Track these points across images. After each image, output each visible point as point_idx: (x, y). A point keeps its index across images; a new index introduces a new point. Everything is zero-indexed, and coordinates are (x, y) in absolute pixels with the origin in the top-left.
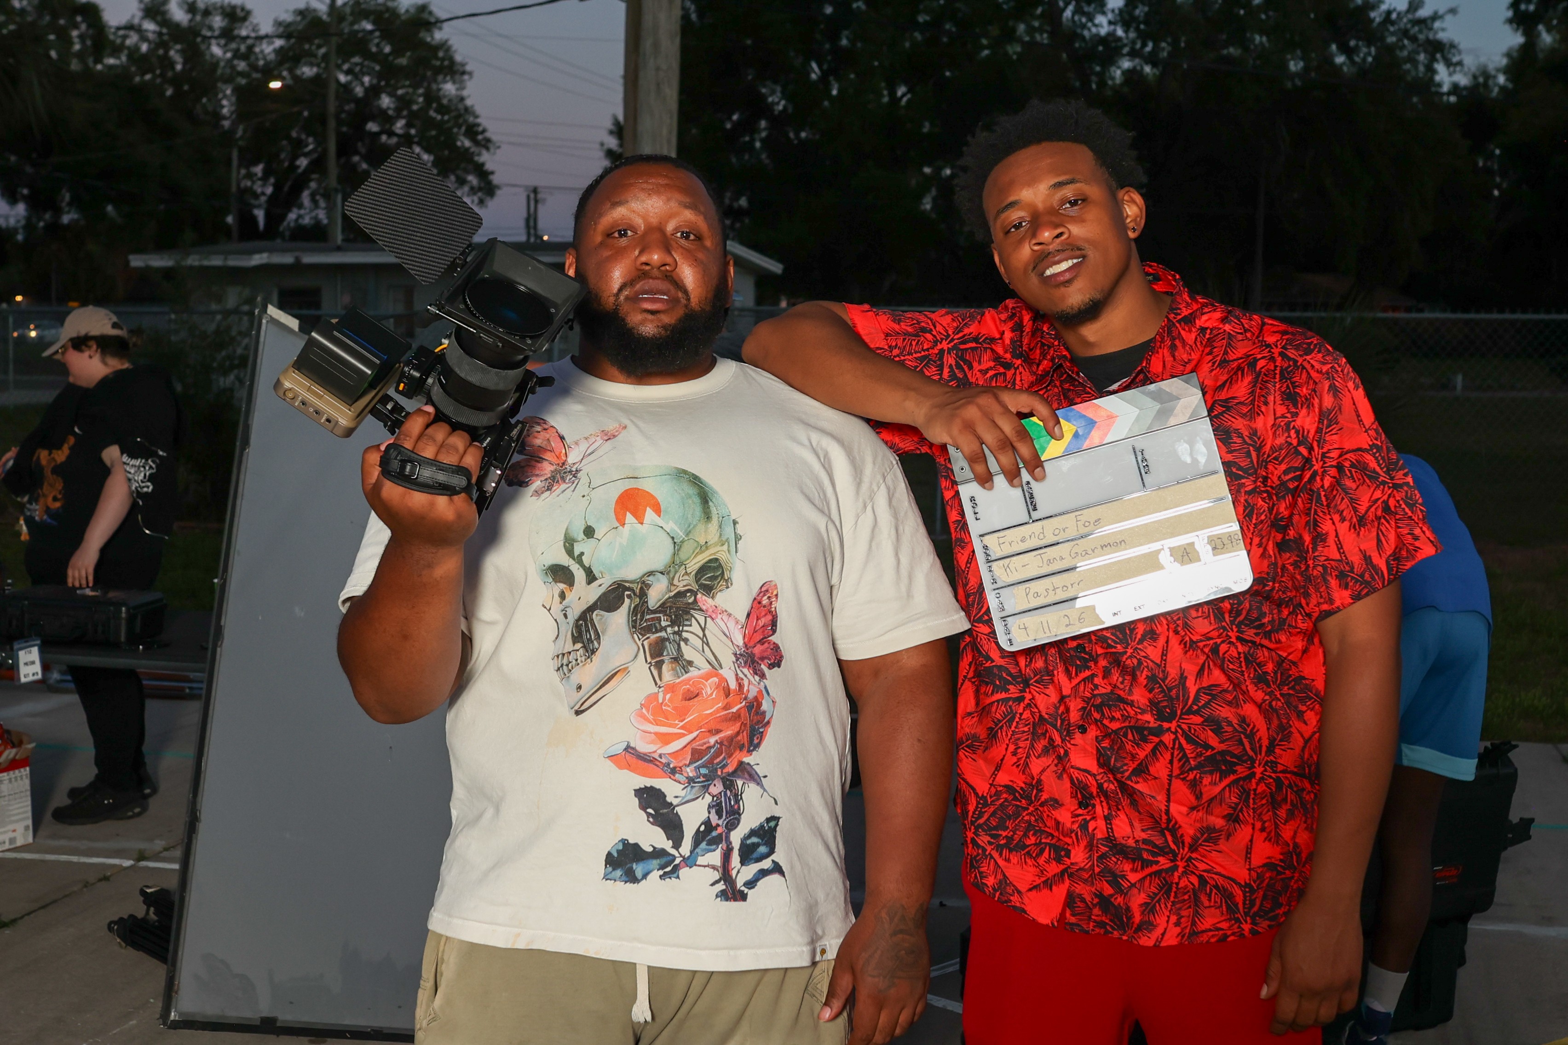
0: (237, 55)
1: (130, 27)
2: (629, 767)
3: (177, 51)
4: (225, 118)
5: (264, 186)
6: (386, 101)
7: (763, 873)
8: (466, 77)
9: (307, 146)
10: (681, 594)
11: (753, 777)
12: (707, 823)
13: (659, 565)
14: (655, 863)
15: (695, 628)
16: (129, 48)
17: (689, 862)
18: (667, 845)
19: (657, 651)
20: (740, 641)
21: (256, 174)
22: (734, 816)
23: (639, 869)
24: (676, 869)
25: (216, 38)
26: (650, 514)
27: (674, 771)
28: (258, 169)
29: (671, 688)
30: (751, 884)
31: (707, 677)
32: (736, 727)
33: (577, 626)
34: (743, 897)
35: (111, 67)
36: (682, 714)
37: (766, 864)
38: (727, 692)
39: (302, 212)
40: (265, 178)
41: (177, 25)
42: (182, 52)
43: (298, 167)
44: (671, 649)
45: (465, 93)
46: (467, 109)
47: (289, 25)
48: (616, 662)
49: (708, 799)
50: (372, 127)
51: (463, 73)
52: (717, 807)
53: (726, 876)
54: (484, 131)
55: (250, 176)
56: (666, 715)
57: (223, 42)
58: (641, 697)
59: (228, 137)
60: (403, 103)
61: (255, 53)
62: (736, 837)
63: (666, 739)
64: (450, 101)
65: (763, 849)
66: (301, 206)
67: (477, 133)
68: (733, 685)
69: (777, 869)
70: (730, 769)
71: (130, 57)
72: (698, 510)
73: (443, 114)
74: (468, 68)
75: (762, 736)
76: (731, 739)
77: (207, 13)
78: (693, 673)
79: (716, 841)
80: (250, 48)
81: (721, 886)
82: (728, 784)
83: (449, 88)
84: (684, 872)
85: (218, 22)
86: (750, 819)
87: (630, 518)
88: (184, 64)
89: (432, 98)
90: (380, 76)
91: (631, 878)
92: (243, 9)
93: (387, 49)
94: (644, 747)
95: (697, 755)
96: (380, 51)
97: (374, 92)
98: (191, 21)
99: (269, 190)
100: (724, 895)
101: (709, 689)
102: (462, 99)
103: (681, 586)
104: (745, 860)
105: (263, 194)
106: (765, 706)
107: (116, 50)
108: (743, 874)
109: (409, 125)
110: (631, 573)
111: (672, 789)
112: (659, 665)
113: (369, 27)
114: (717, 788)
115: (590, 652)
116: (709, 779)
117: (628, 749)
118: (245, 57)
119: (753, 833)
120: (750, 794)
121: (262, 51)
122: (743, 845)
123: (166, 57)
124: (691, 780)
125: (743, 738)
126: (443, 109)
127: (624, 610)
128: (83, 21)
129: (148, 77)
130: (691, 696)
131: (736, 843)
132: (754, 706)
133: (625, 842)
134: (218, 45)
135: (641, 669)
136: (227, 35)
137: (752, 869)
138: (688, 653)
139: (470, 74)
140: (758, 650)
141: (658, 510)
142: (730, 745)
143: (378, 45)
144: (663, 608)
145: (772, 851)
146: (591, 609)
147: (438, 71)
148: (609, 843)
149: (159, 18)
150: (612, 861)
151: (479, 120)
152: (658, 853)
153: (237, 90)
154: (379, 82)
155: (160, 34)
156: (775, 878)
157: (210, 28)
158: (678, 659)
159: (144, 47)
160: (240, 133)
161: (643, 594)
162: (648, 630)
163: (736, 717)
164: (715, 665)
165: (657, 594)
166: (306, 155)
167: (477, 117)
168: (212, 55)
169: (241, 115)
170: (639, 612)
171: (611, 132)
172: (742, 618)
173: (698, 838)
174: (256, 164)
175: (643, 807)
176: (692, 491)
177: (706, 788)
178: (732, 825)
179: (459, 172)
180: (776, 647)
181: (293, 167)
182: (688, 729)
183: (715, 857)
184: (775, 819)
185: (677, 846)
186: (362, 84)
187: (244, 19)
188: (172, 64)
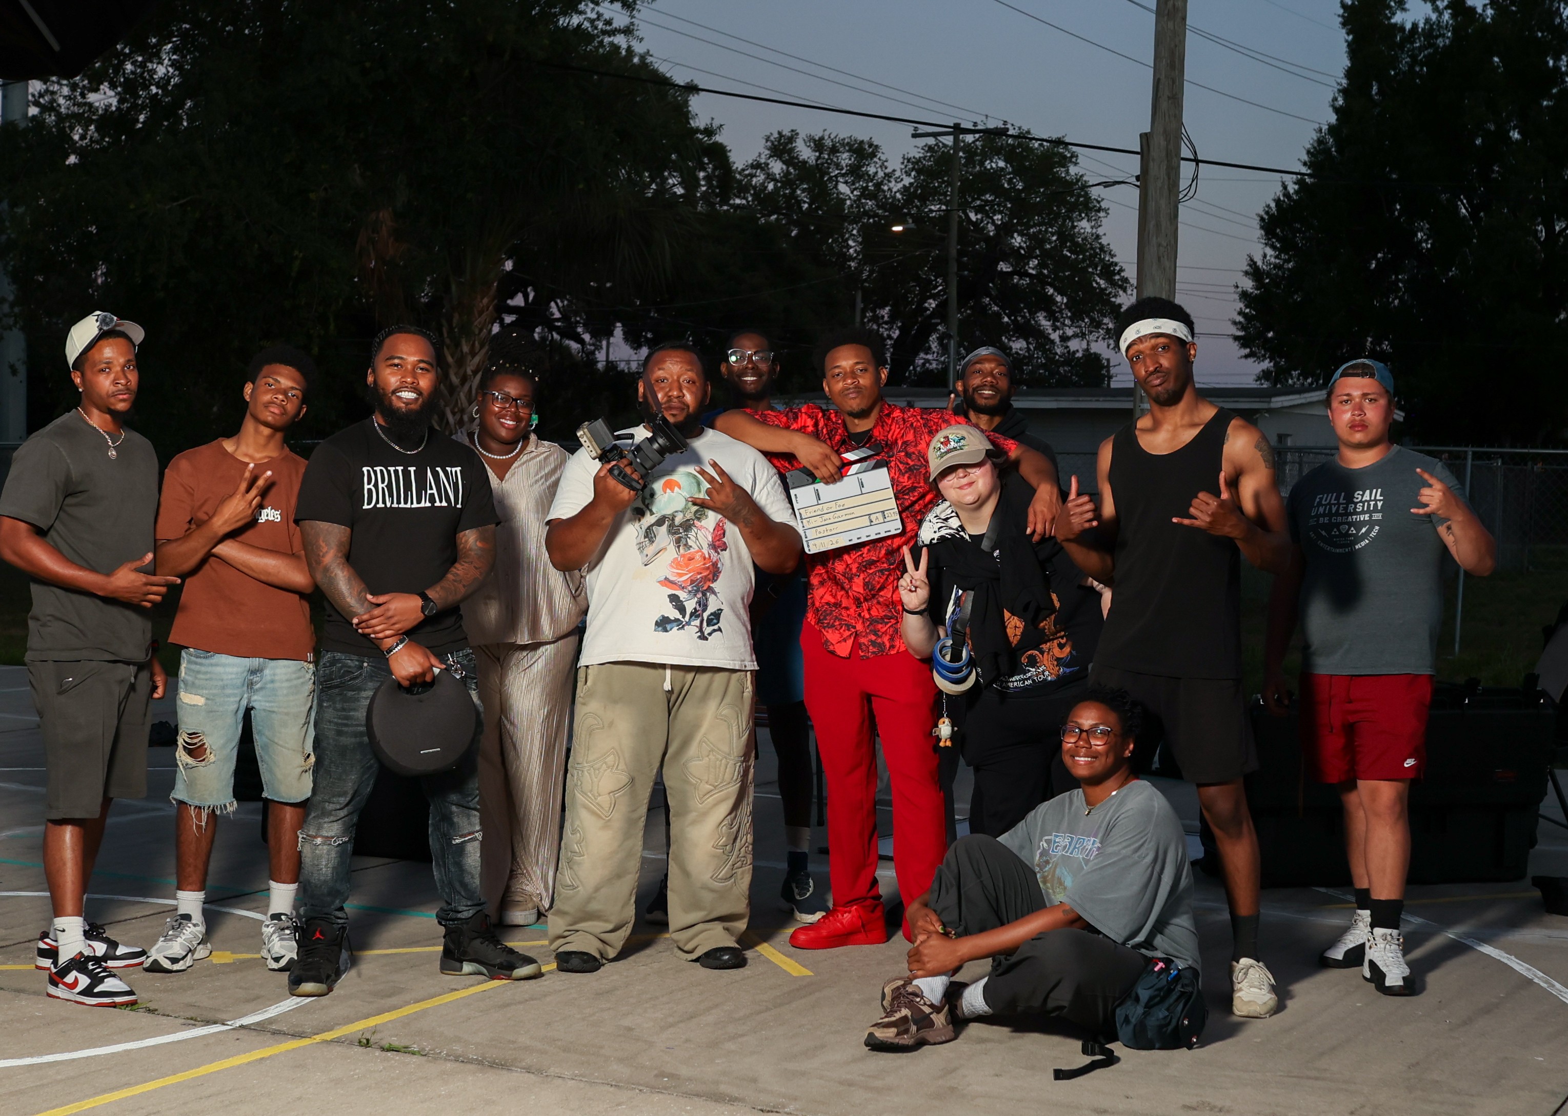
0: (865, 194)
1: (757, 166)
2: (666, 586)
3: (804, 191)
4: (851, 259)
5: (890, 329)
6: (1017, 240)
7: (714, 631)
8: (1102, 214)
9: (936, 287)
10: (688, 520)
11: (714, 593)
12: (695, 609)
13: (680, 509)
14: (675, 624)
15: (693, 533)
16: (755, 188)
17: (688, 623)
18: (680, 617)
19: (678, 541)
20: (710, 539)
21: (883, 317)
22: (705, 607)
23: (668, 627)
24: (683, 626)
25: (843, 175)
26: (676, 489)
27: (683, 588)
28: (885, 312)
29: (683, 556)
30: (710, 634)
31: (697, 552)
32: (708, 572)
33: (646, 532)
34: (707, 639)
35: (738, 207)
36: (687, 566)
37: (716, 627)
38: (705, 558)
39: (930, 357)
40: (891, 322)
41: (805, 162)
42: (809, 191)
43: (927, 309)
44: (683, 541)
45: (1100, 231)
46: (1102, 248)
47: (919, 161)
48: (662, 546)
49: (696, 599)
50: (1004, 267)
51: (1100, 210)
52: (699, 603)
53: (701, 630)
54: (1121, 270)
55: (876, 319)
56: (681, 566)
57: (850, 179)
58: (672, 559)
59: (853, 278)
60: (1037, 241)
61: (884, 191)
62: (705, 615)
63: (681, 575)
64: (1085, 239)
65: (715, 621)
66: (928, 350)
67: (1114, 273)
68: (707, 556)
69: (720, 630)
70: (705, 588)
71: (756, 196)
72: (696, 489)
73: (1077, 254)
74: (1104, 205)
75: (718, 577)
76: (706, 576)
77: (834, 150)
78: (692, 550)
79: (698, 616)
80: (878, 185)
81: (699, 634)
82: (704, 594)
83: (1084, 226)
84: (686, 627)
85: (845, 159)
86: (711, 609)
87: (668, 490)
88: (810, 205)
89: (1066, 236)
90: (1012, 214)
91: (666, 630)
92: (871, 145)
93: (1020, 186)
94: (672, 578)
95: (692, 582)
96: (1013, 188)
97: (1006, 230)
98: (818, 158)
99: (896, 334)
100: (699, 637)
101: (698, 557)
102: (1098, 237)
103: (688, 517)
104: (708, 625)
105: (890, 337)
106: (719, 565)
107: (743, 189)
108: (707, 630)
109: (1041, 265)
110: (668, 512)
111: (683, 595)
112: (679, 547)
113: (1002, 164)
114: (700, 595)
115: (652, 541)
116: (697, 591)
117: (666, 579)
118: (872, 196)
119: (712, 614)
120: (712, 598)
121: (890, 189)
122: (708, 619)
123: (793, 195)
124: (690, 592)
125: (711, 576)
126: (1077, 248)
127: (665, 526)
128: (710, 163)
129: (774, 217)
130: (691, 559)
131: (705, 618)
132: (715, 565)
133: (663, 616)
134: (846, 183)
135: (672, 548)
136: (855, 172)
137: (712, 628)
138: (690, 542)
139: (1106, 211)
140: (717, 543)
141: (680, 487)
142: (706, 579)
143: (1010, 181)
144: (681, 525)
145: (718, 622)
146: (652, 525)
147: (1073, 208)
148: (657, 617)
149: (786, 157)
150: (658, 624)
151: (1115, 260)
152: (677, 620)
153: (864, 230)
154: (1011, 220)
155: (788, 173)
156: (719, 633)
157: (838, 166)
158: (686, 545)
159: (771, 186)
160: (865, 275)
161: (673, 520)
162: (675, 533)
163: (708, 568)
164: (701, 548)
165: (678, 520)
166: (934, 297)
167: (1113, 256)
168: (839, 193)
169: (867, 256)
170: (672, 526)
171: (1246, 273)
172: (712, 530)
173: (692, 615)
174: (882, 307)
175: (671, 602)
176: (693, 481)
177: (695, 595)
178: (704, 610)
179: (1096, 315)
180: (725, 543)
181: (921, 309)
182: (689, 571)
183: (697, 622)
184: (722, 610)
185: (684, 617)
186: (993, 223)
187: (873, 155)
188: (799, 203)
